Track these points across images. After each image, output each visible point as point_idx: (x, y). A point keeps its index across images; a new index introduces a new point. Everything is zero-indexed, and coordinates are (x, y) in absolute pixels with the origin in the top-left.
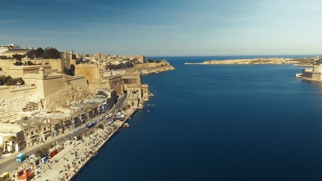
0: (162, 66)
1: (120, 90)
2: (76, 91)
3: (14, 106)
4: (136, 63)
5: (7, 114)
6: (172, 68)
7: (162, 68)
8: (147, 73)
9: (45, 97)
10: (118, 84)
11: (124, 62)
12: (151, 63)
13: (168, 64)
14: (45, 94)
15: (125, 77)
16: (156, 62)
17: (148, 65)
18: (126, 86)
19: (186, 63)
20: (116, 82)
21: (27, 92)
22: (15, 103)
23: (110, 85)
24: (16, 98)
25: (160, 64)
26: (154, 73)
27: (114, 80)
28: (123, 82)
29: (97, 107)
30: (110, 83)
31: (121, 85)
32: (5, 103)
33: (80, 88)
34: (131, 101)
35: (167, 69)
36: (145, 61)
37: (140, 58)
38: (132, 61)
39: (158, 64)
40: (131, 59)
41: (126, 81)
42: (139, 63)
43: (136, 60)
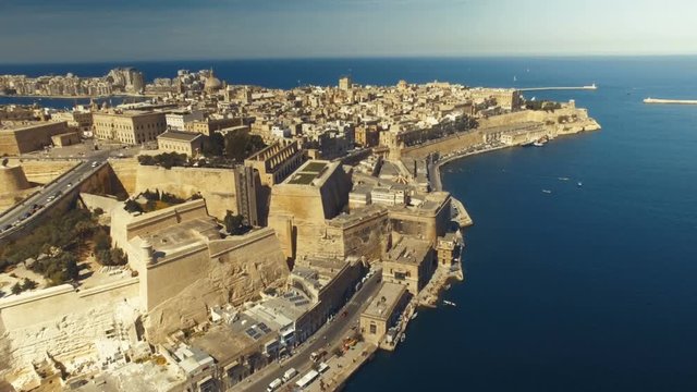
0: (561, 119)
1: (380, 247)
2: (244, 274)
3: (86, 327)
4: (487, 115)
5: (71, 345)
6: (593, 126)
7: (562, 126)
8: (510, 143)
9: (149, 309)
10: (372, 235)
11: (452, 117)
12: (531, 112)
13: (583, 112)
14: (149, 304)
15: (394, 215)
16: (545, 109)
17: (522, 116)
18: (396, 237)
19: (649, 100)
20: (367, 231)
21: (118, 293)
22: (89, 321)
23: (346, 243)
24: (91, 309)
25: (558, 113)
26: (531, 145)
27: (359, 228)
28: (389, 225)
29: (262, 346)
30: (345, 237)
31: (381, 237)
32: (68, 321)
33: (256, 265)
34: (370, 320)
35: (575, 129)
36: (516, 105)
37: (505, 97)
38: (479, 108)
39: (551, 116)
40: (479, 101)
41: (398, 225)
42: (498, 111)
43: (493, 102)
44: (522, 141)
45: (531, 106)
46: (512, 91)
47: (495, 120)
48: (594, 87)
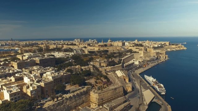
0: (179, 47)
6: (185, 48)
8: (170, 50)
11: (159, 45)
12: (173, 46)
13: (183, 46)
17: (171, 46)
18: (160, 55)
20: (158, 54)
25: (178, 46)
26: (174, 50)
29: (154, 59)
30: (156, 54)
34: (162, 59)
35: (182, 49)
36: (170, 44)
37: (167, 43)
38: (163, 45)
39: (176, 46)
40: (163, 44)
41: (161, 54)
42: (166, 45)
43: (165, 44)
44: (172, 50)
45: (173, 45)
46: (168, 42)
47: (166, 47)
48: (186, 43)
